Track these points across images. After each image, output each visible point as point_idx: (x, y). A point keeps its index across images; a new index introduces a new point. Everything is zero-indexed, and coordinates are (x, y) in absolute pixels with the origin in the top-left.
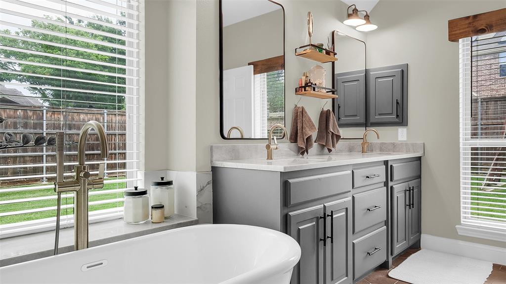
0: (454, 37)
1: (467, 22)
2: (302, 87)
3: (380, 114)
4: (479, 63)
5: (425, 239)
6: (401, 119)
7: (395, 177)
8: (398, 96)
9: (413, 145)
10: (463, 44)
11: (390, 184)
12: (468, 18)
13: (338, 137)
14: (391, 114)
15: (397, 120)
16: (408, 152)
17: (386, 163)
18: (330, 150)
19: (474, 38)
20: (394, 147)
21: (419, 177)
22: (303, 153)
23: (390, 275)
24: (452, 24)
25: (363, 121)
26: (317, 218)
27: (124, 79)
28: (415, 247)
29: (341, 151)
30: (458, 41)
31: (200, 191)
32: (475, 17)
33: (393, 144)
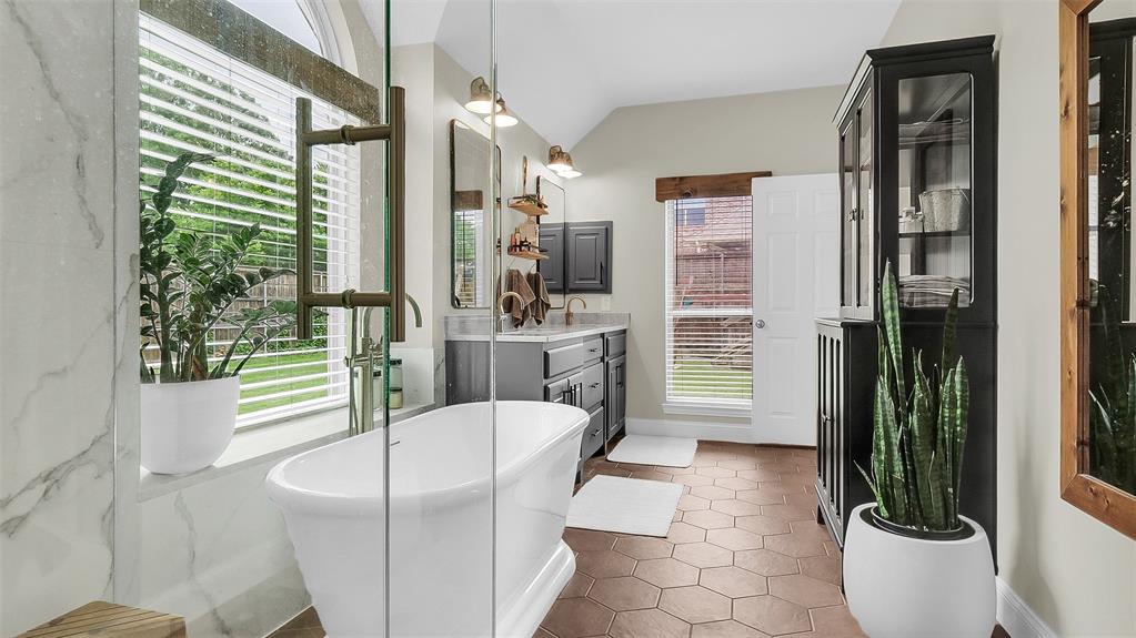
0: (661, 198)
1: (674, 183)
2: (516, 246)
3: (581, 279)
4: (684, 234)
5: (630, 423)
6: (605, 287)
7: (610, 353)
8: (601, 258)
9: (618, 316)
10: (669, 205)
11: (606, 359)
12: (674, 179)
13: (548, 306)
14: (594, 279)
15: (601, 286)
16: (612, 324)
17: (602, 335)
18: (539, 322)
19: (680, 201)
20: (595, 319)
21: (624, 353)
22: (516, 326)
23: (609, 458)
24: (659, 182)
25: (561, 287)
26: (564, 392)
27: (325, 216)
28: (621, 434)
29: (553, 322)
30: (663, 201)
31: (437, 369)
32: (681, 178)
33: (596, 315)
